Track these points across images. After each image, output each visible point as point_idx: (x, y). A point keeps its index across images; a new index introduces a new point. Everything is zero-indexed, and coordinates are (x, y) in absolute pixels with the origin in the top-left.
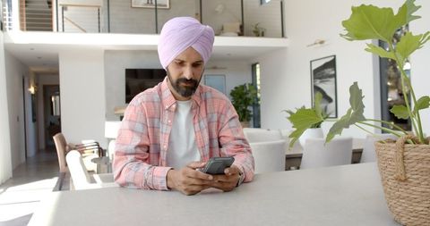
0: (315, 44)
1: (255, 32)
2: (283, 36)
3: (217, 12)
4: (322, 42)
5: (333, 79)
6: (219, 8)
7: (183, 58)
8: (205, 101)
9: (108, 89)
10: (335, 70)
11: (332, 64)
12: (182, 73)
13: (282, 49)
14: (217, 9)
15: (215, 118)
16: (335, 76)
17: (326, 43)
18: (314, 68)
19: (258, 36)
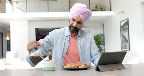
0: (120, 13)
1: (101, 9)
2: (110, 10)
7: (75, 18)
17: (125, 13)
19: (102, 10)
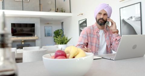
0: (80, 15)
1: (61, 11)
2: (70, 12)
3: (49, 4)
4: (82, 14)
6: (50, 2)
10: (86, 24)
11: (85, 22)
13: (70, 17)
14: (49, 3)
16: (86, 26)
17: (83, 14)
18: (80, 23)
19: (63, 12)
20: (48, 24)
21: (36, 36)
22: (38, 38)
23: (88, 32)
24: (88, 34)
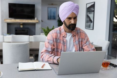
5: (93, 13)
8: (78, 33)
9: (2, 11)
10: (94, 9)
11: (93, 6)
12: (71, 22)
15: (80, 40)
16: (94, 11)
18: (88, 7)
20: (52, 4)
21: (36, 19)
22: (38, 22)
23: (54, 37)
24: (53, 39)
